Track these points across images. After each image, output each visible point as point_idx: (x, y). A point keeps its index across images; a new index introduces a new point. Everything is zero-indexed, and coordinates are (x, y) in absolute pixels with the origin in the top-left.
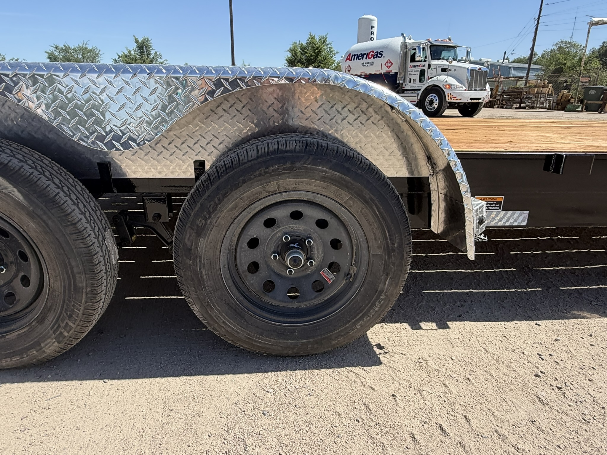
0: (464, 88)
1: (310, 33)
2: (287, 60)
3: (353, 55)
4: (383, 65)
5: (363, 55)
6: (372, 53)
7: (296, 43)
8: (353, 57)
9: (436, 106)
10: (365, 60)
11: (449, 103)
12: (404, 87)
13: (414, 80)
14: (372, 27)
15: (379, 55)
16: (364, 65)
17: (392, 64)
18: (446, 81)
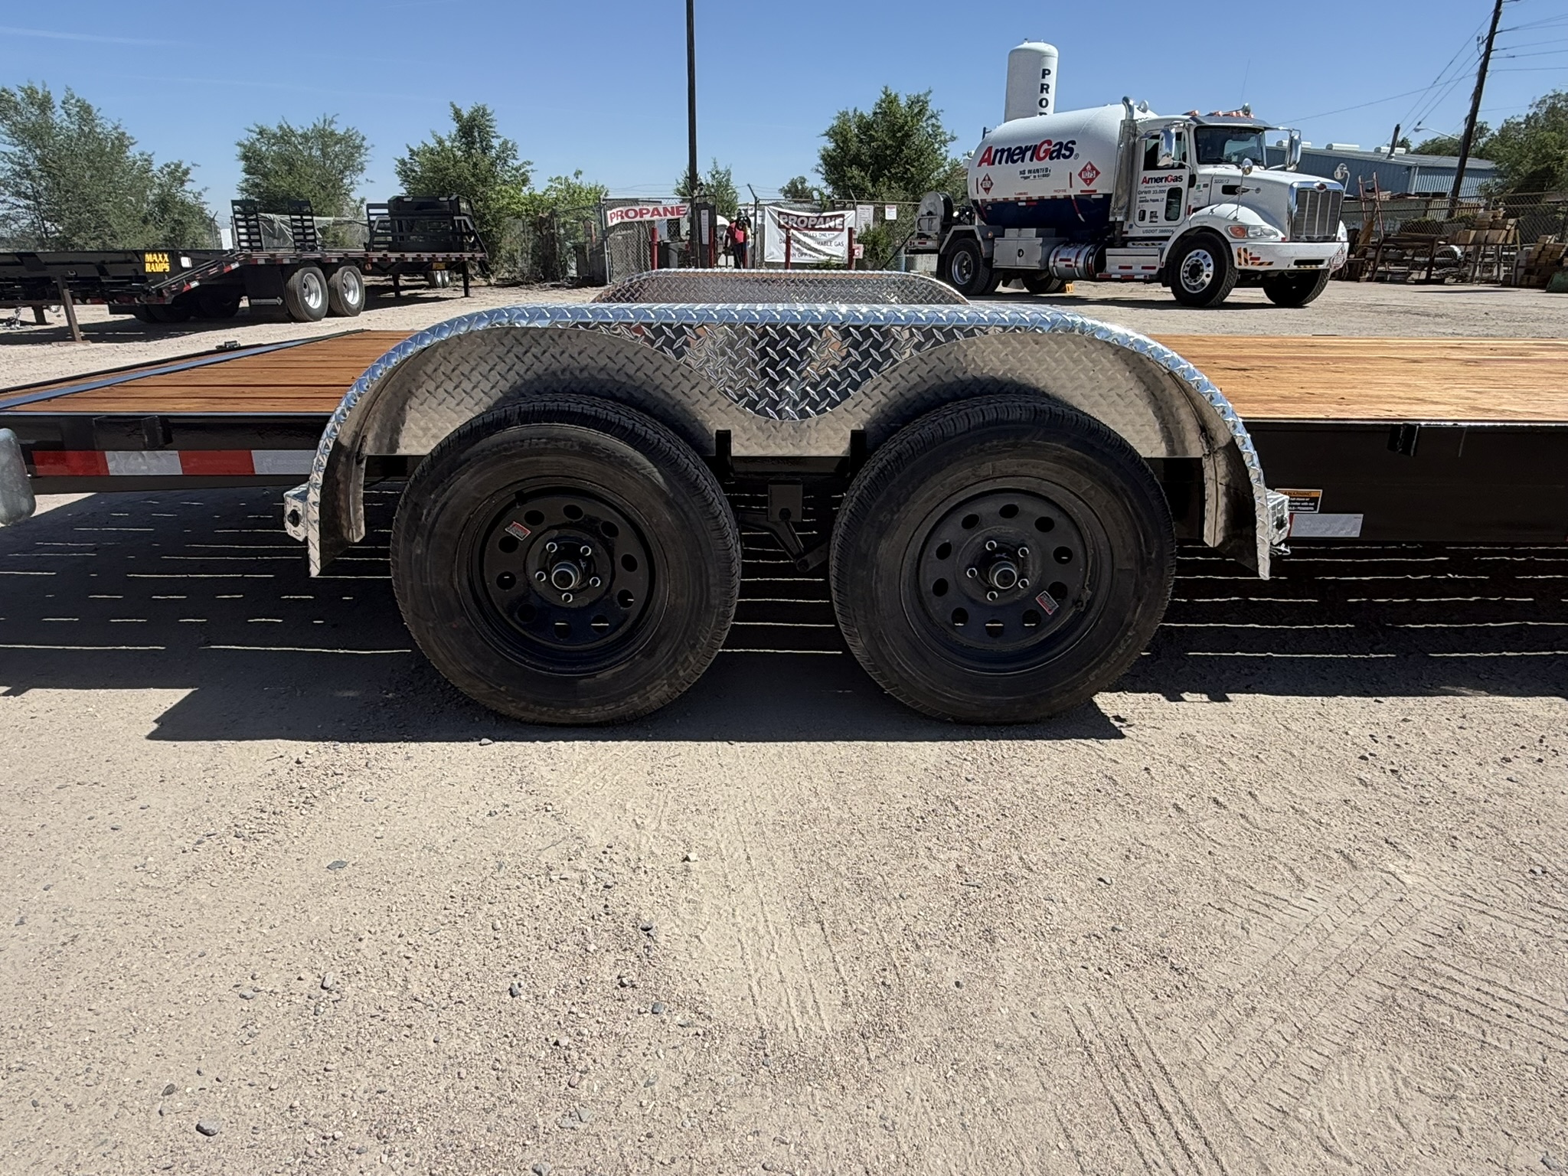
0: (1281, 235)
1: (886, 88)
2: (823, 158)
3: (997, 151)
4: (1075, 176)
5: (1023, 151)
6: (1046, 146)
7: (847, 113)
8: (999, 154)
9: (1208, 281)
10: (1028, 165)
11: (1242, 272)
12: (1127, 232)
13: (1154, 215)
14: (1045, 73)
15: (1063, 152)
16: (1027, 175)
17: (1098, 173)
18: (1235, 219)
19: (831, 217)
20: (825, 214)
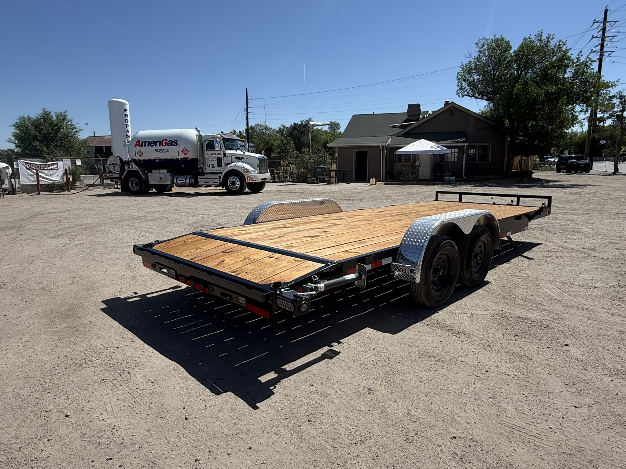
0: (257, 172)
3: (142, 142)
5: (155, 143)
8: (144, 143)
9: (238, 186)
11: (248, 183)
13: (213, 165)
14: (126, 110)
15: (173, 144)
16: (158, 151)
17: (188, 151)
18: (244, 167)
19: (52, 164)
20: (48, 163)
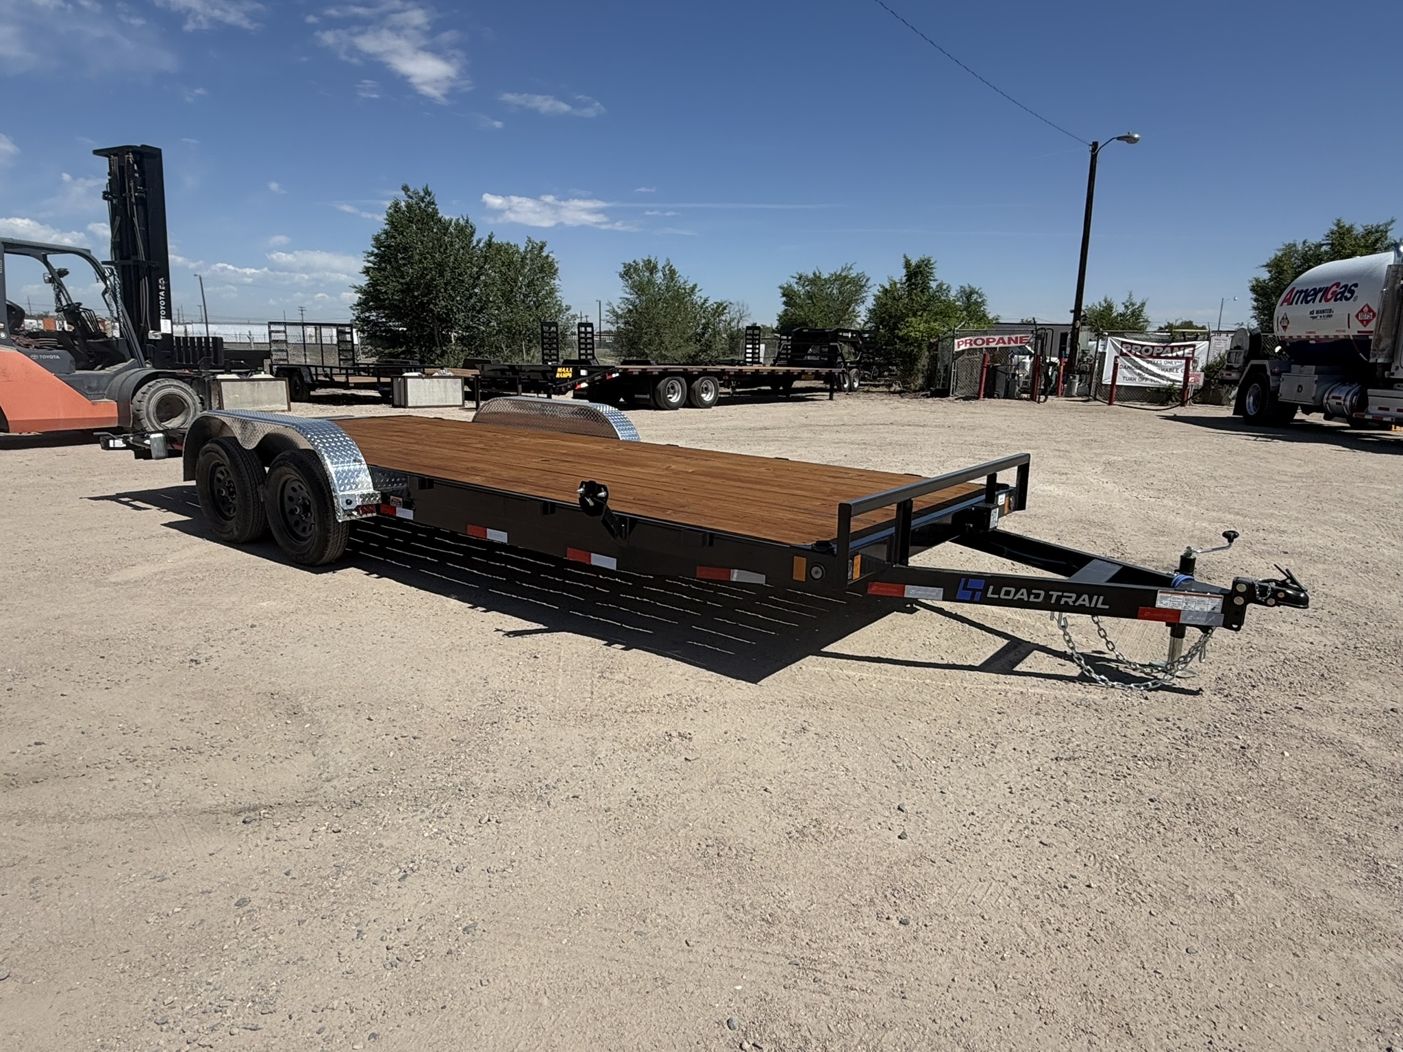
1: (1339, 220)
3: (1297, 292)
4: (1353, 318)
5: (1316, 292)
6: (1334, 289)
7: (1295, 245)
8: (1298, 295)
10: (1317, 305)
12: (1393, 374)
15: (1346, 294)
16: (1315, 315)
17: (1374, 315)
19: (1179, 347)
20: (1173, 344)
